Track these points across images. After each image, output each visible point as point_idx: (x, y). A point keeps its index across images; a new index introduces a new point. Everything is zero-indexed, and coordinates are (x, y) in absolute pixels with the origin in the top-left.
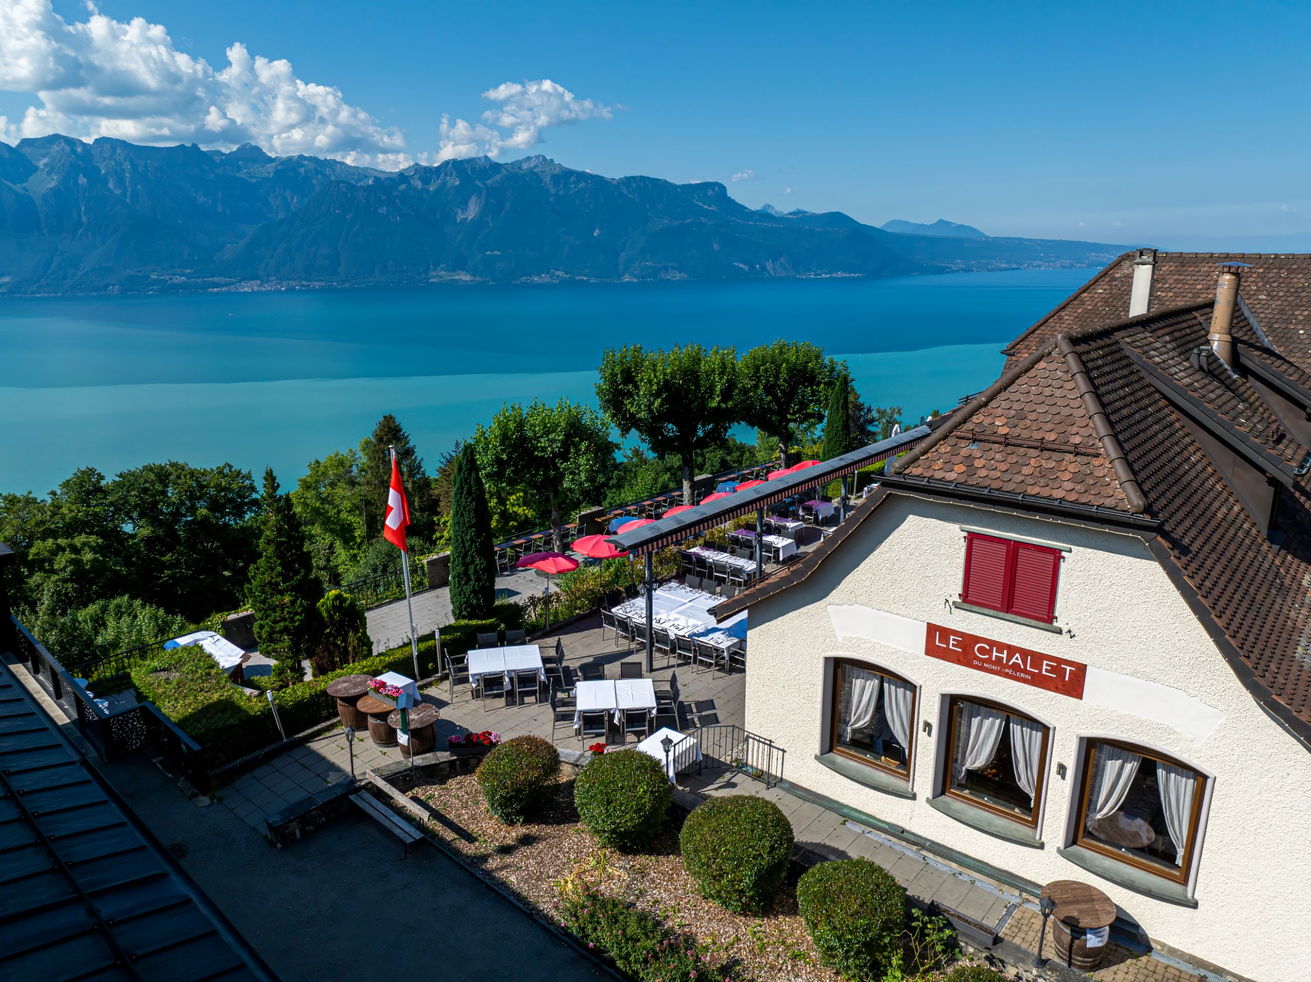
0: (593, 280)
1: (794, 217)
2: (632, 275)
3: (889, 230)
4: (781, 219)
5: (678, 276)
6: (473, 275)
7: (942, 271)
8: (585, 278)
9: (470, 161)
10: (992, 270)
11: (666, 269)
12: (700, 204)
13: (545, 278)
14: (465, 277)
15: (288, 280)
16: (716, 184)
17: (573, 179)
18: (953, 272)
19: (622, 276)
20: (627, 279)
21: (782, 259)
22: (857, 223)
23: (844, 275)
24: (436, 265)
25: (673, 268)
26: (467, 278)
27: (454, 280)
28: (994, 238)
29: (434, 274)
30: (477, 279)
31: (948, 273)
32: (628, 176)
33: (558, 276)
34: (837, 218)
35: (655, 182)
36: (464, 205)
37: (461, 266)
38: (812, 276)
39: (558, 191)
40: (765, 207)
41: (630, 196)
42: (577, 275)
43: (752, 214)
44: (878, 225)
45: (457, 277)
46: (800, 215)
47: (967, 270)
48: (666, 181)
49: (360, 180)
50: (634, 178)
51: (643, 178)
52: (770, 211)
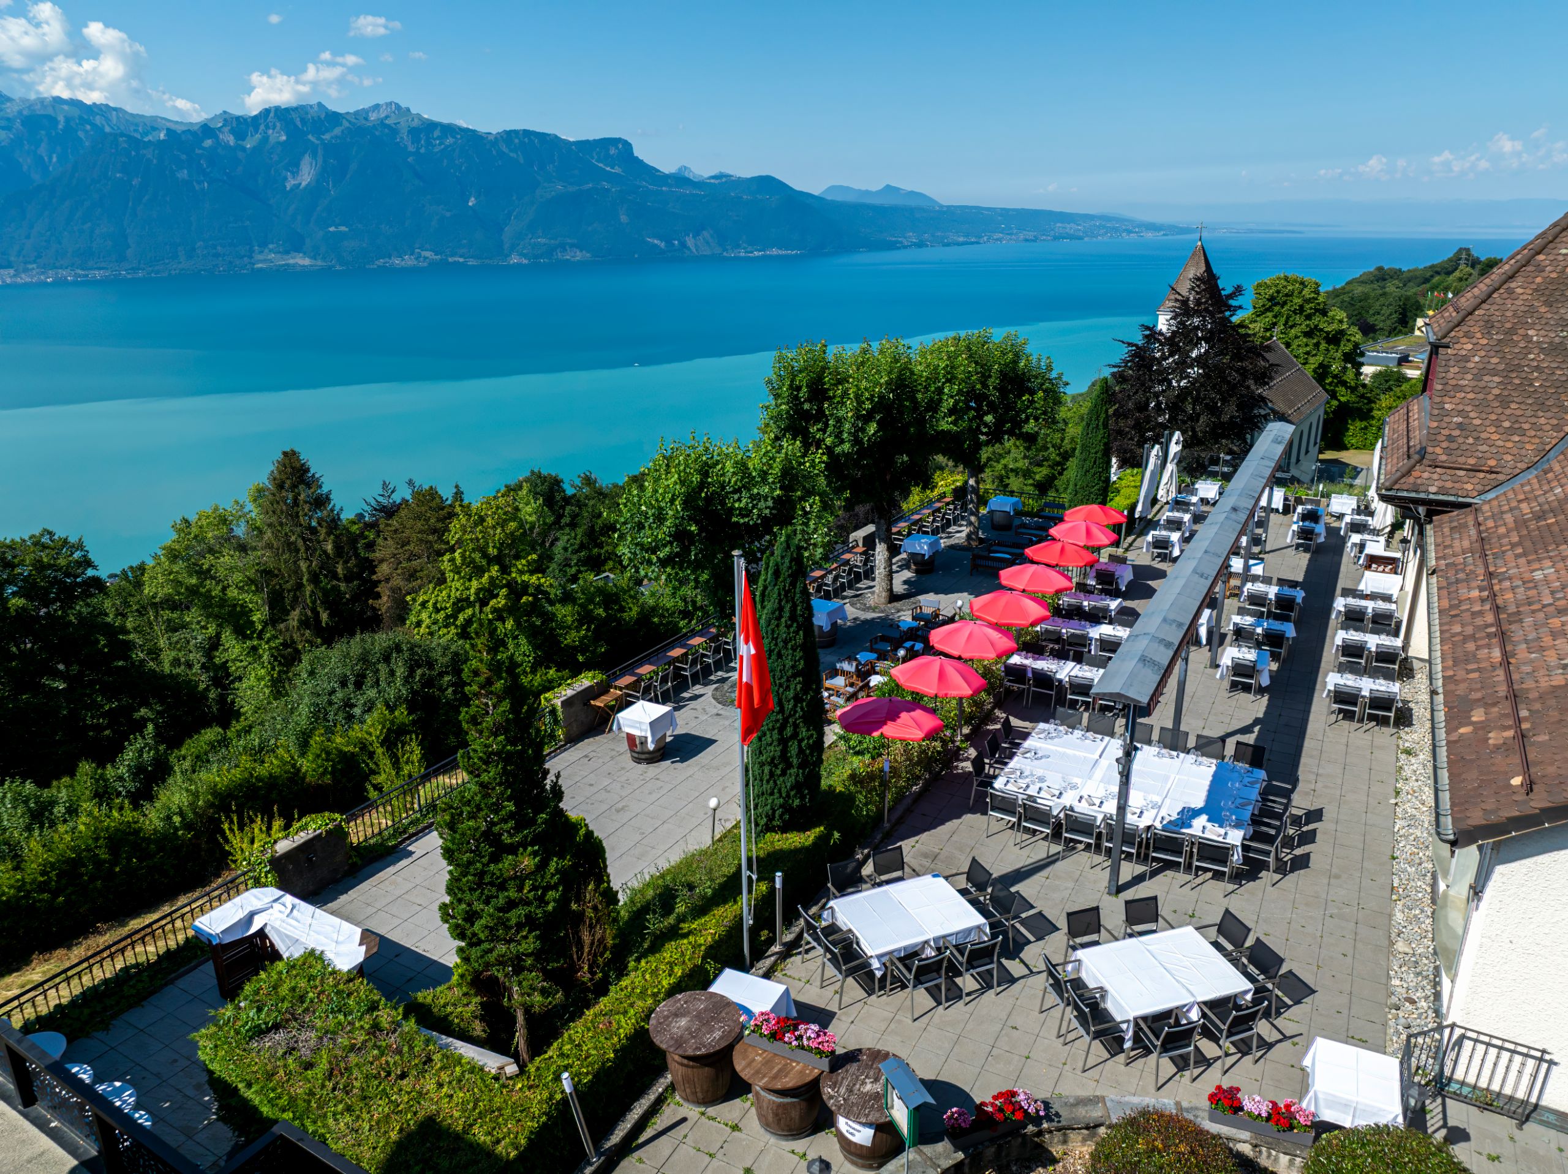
0: (472, 262)
1: (717, 182)
2: (522, 255)
3: (829, 198)
4: (700, 184)
5: (579, 256)
6: (314, 258)
7: (892, 246)
8: (461, 260)
9: (299, 110)
10: (948, 245)
11: (563, 247)
12: (601, 165)
13: (409, 261)
14: (302, 261)
15: (57, 268)
16: (619, 140)
17: (437, 133)
18: (905, 247)
19: (507, 256)
20: (514, 260)
21: (705, 233)
22: (791, 188)
23: (780, 252)
24: (263, 245)
25: (572, 246)
26: (307, 262)
27: (288, 265)
28: (948, 207)
29: (260, 257)
30: (319, 263)
31: (899, 248)
32: (508, 129)
33: (425, 258)
34: (767, 184)
35: (542, 136)
36: (294, 166)
37: (296, 245)
38: (743, 254)
39: (418, 149)
40: (680, 169)
41: (512, 154)
42: (452, 256)
43: (664, 178)
44: (816, 191)
45: (291, 261)
46: (724, 180)
47: (920, 245)
48: (556, 136)
49: (146, 134)
50: (515, 132)
51: (527, 133)
52: (686, 175)
